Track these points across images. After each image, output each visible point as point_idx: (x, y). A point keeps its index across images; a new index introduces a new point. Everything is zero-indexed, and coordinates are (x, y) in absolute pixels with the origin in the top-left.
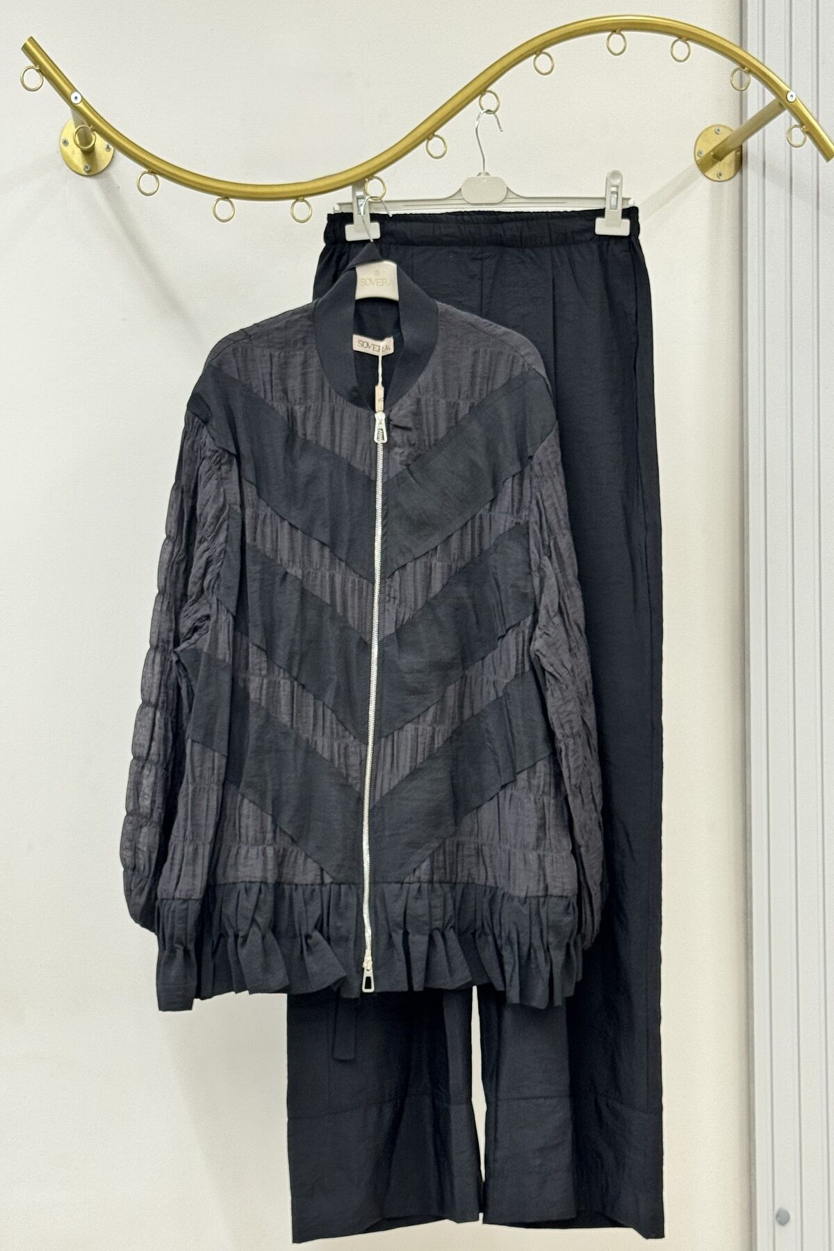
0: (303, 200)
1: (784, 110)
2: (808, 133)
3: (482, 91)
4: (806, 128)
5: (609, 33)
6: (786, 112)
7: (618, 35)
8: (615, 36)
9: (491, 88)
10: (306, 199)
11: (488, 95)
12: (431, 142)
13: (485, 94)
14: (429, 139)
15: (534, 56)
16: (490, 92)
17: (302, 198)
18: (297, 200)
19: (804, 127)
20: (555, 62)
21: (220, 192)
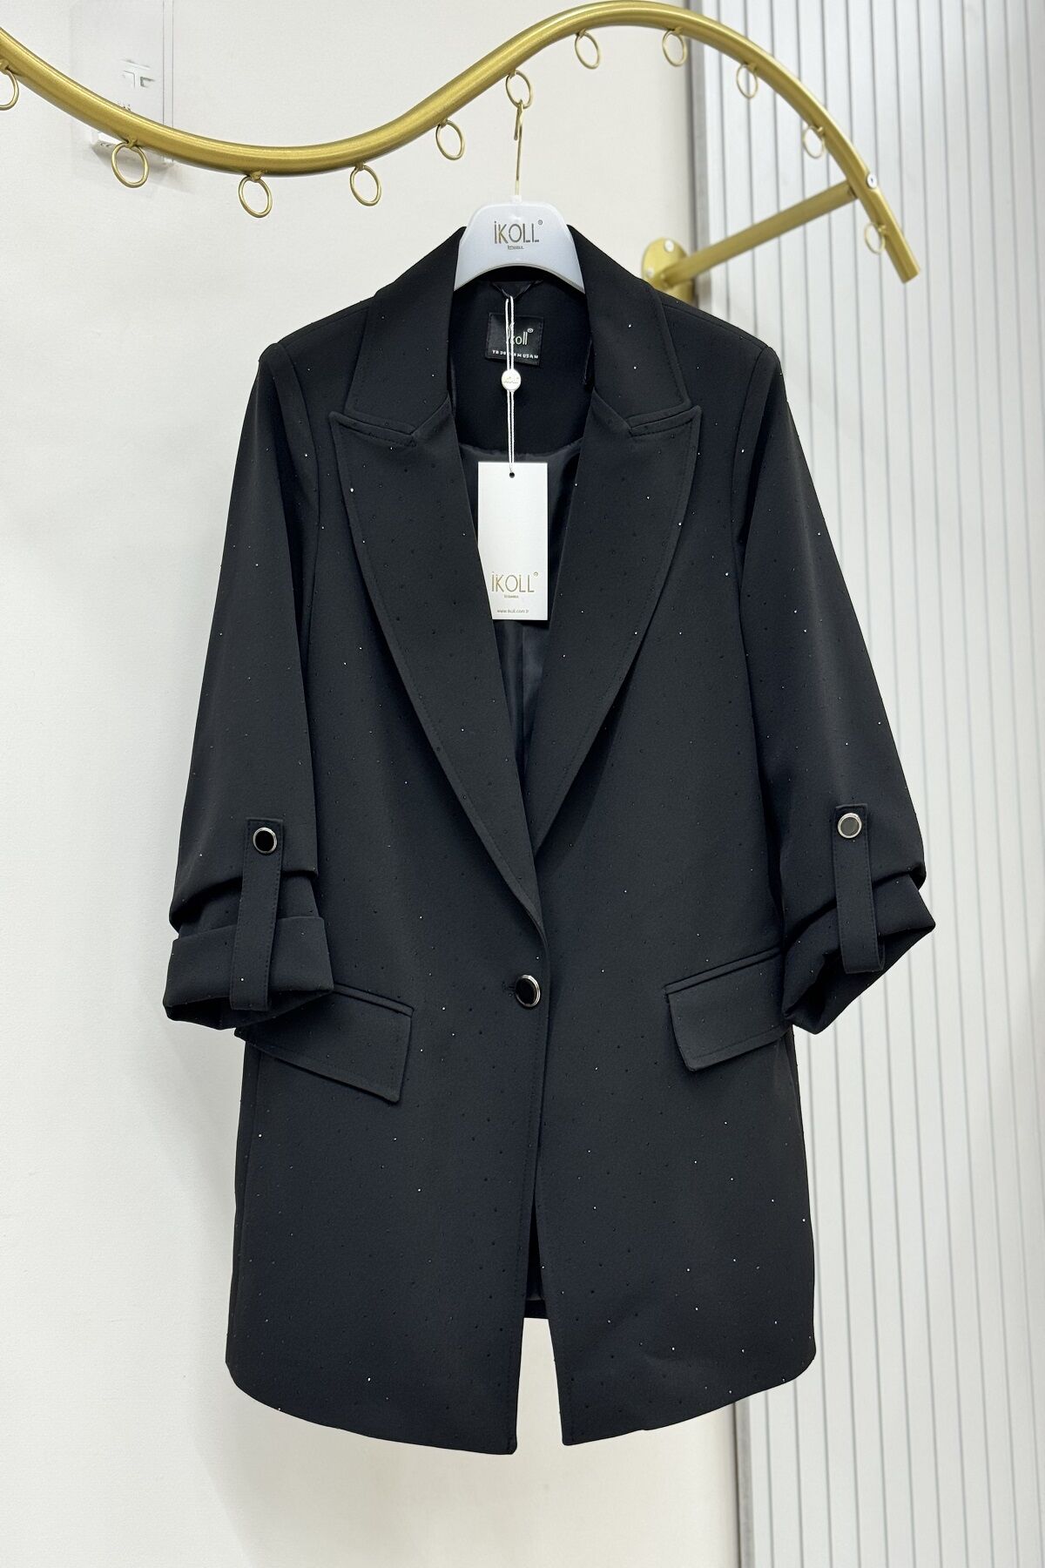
0: (258, 180)
1: (856, 197)
2: (886, 237)
3: (510, 71)
4: (886, 229)
5: (664, 32)
6: (858, 203)
7: (676, 38)
8: (671, 38)
9: (519, 69)
10: (262, 178)
11: (517, 76)
12: (442, 130)
13: (514, 75)
14: (441, 125)
15: (574, 37)
16: (519, 74)
17: (259, 173)
18: (248, 176)
19: (884, 227)
20: (602, 54)
21: (124, 130)
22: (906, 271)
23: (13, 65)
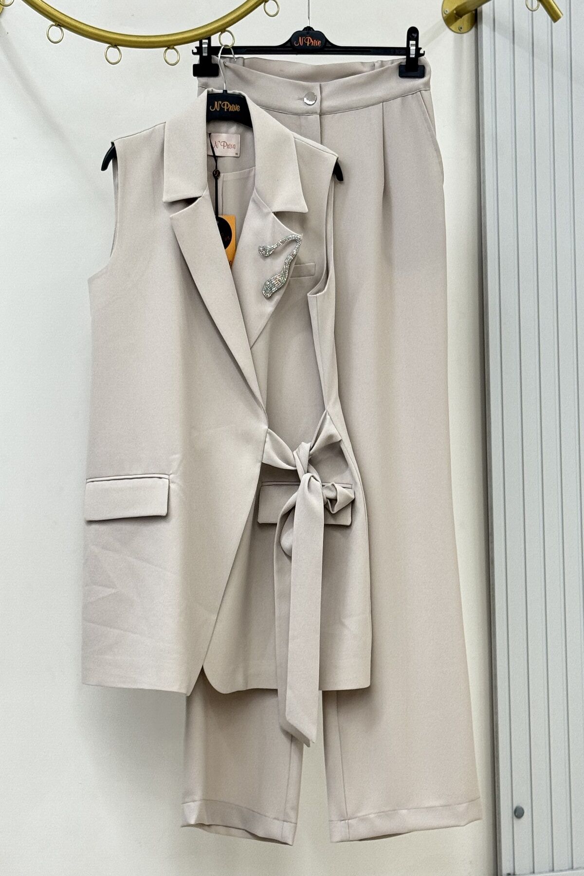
0: (174, 48)
12: (267, 4)
17: (172, 46)
18: (169, 48)
21: (110, 41)
22: (555, 17)
23: (60, 23)
